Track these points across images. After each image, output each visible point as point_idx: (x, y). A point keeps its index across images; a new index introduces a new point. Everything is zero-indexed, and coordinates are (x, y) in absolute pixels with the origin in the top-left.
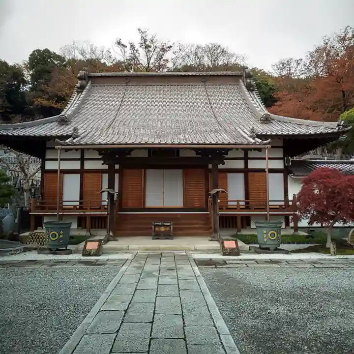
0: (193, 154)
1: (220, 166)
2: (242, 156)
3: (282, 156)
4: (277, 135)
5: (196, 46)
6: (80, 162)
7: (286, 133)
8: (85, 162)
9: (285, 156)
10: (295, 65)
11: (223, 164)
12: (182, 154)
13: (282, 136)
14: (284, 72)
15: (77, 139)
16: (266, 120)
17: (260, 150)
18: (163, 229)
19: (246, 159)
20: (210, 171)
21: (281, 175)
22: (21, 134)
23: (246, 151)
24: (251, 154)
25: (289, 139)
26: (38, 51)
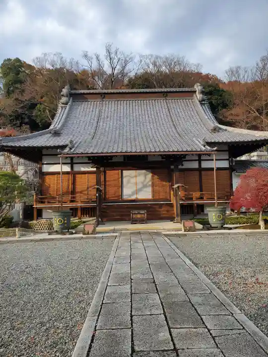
0: (160, 159)
1: (180, 167)
2: (197, 158)
3: (228, 158)
4: (223, 143)
5: (154, 56)
6: (70, 165)
7: (229, 141)
8: (74, 165)
9: (230, 157)
10: (244, 72)
11: (182, 165)
12: (150, 159)
13: (226, 143)
14: (234, 79)
15: (73, 149)
16: (215, 130)
17: (209, 155)
18: (139, 216)
19: (200, 161)
20: (172, 170)
21: (228, 171)
22: (26, 145)
23: (200, 156)
24: (203, 158)
25: (232, 145)
26: (9, 60)
